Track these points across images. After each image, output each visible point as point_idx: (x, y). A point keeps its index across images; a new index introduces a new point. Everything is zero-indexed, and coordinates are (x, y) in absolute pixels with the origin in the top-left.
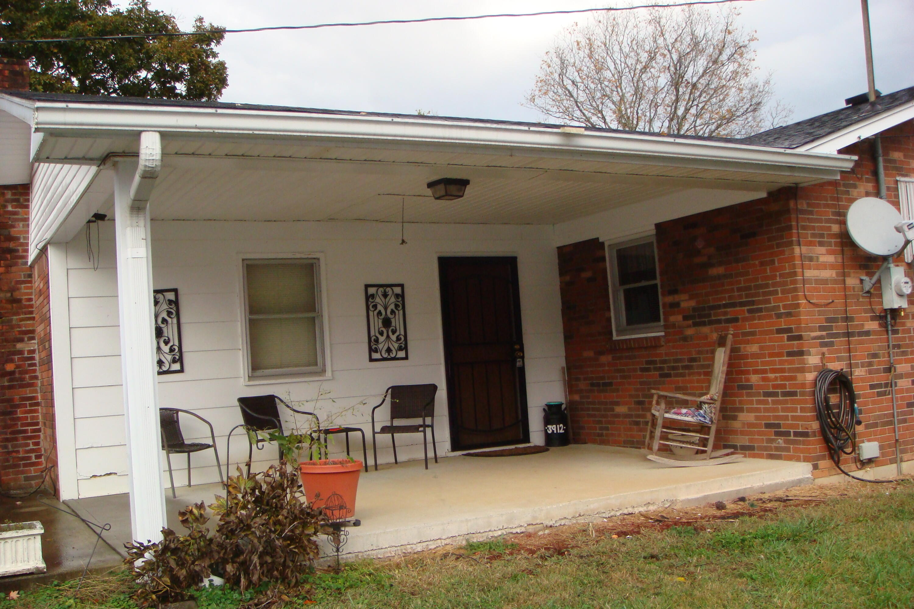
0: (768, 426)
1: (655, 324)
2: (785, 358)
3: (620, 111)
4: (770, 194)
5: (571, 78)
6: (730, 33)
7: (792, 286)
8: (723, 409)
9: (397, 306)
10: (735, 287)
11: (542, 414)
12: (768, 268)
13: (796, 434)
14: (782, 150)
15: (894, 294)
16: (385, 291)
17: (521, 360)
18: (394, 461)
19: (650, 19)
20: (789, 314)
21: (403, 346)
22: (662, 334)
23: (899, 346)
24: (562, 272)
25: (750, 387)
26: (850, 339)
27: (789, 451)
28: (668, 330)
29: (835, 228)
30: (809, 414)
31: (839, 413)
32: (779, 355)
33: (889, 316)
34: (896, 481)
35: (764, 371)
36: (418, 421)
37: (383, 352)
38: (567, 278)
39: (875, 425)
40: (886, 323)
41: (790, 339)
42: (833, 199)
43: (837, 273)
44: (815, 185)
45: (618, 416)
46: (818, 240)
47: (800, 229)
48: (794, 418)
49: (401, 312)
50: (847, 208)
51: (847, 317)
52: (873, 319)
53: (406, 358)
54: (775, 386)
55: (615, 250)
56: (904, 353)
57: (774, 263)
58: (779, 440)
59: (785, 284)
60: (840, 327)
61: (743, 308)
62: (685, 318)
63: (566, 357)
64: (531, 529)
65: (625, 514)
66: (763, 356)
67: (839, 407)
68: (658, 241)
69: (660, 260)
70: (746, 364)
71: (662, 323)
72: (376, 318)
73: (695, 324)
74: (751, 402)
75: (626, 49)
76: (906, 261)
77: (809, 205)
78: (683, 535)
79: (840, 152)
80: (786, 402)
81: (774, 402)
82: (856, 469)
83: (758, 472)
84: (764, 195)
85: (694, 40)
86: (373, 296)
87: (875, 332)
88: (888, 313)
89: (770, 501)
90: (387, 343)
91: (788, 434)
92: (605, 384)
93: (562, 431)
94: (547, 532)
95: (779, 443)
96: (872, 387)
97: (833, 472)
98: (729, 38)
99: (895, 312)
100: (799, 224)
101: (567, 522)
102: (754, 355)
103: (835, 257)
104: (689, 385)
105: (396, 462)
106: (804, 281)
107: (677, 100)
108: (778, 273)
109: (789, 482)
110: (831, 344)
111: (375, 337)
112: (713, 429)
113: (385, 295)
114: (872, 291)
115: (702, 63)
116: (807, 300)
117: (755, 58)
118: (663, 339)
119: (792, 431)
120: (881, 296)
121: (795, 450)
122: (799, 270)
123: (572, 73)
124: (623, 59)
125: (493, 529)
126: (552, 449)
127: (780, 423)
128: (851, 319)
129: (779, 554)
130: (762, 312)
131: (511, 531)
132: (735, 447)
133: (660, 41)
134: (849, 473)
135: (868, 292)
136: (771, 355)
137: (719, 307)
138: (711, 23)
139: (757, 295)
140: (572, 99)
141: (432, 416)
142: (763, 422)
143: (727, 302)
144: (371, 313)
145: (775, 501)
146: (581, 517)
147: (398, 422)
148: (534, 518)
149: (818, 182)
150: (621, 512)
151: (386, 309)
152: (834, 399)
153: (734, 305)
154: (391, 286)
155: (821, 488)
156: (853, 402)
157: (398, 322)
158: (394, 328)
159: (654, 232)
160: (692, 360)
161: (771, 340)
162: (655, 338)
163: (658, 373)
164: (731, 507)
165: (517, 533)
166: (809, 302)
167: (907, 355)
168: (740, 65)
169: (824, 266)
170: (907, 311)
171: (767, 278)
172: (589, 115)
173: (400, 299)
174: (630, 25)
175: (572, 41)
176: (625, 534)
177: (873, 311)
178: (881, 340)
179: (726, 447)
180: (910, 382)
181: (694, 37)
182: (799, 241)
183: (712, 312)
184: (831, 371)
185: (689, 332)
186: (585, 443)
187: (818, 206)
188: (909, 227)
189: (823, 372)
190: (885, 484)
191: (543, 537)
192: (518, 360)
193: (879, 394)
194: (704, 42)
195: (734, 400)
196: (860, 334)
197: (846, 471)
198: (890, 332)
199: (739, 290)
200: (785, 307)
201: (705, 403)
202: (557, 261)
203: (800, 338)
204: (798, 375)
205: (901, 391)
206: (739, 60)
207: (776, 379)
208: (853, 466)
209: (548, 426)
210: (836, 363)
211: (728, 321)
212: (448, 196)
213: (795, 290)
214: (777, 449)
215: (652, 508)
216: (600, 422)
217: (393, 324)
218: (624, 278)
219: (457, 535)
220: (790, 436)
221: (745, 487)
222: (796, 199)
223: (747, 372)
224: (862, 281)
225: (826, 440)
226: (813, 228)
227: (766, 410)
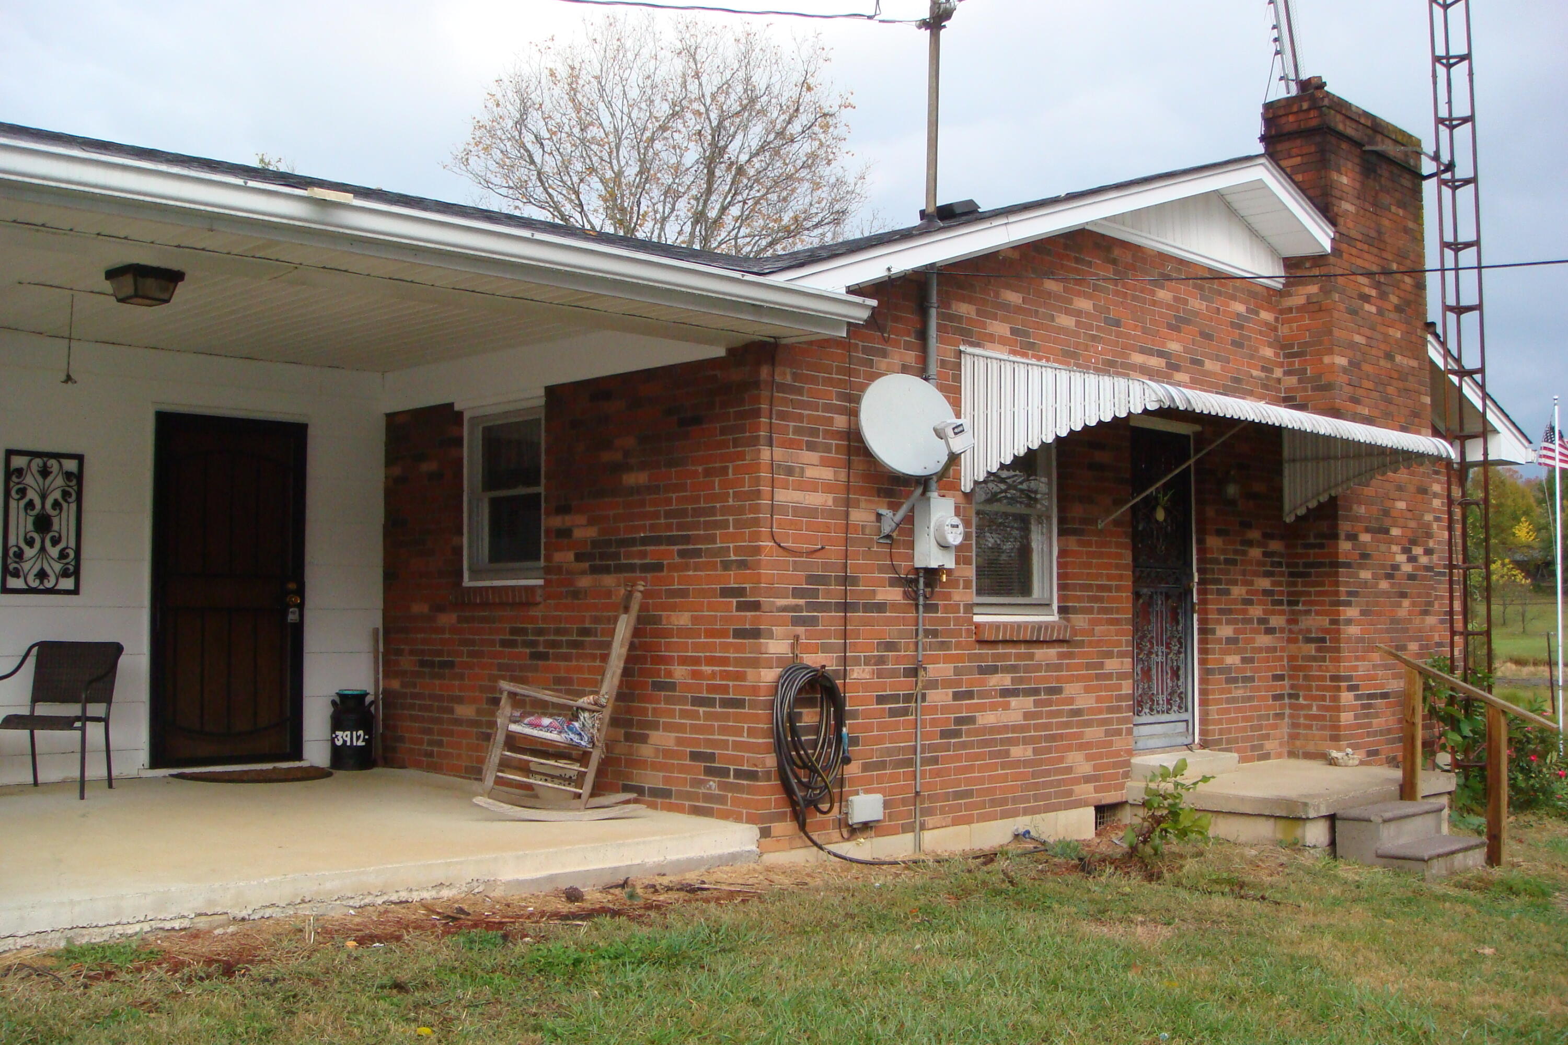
0: (695, 756)
1: (529, 564)
2: (731, 640)
3: (613, 197)
4: (731, 351)
5: (534, 129)
6: (809, 89)
7: (752, 516)
8: (615, 722)
9: (66, 494)
10: (662, 509)
11: (329, 710)
12: (717, 480)
13: (739, 774)
14: (738, 275)
15: (933, 543)
16: (45, 464)
17: (296, 609)
18: (30, 780)
19: (681, 47)
20: (742, 564)
21: (72, 568)
22: (540, 582)
23: (935, 633)
24: (391, 458)
25: (672, 687)
26: (848, 614)
27: (725, 803)
28: (549, 577)
29: (840, 422)
30: (761, 741)
31: (815, 742)
32: (723, 633)
33: (922, 580)
34: (904, 862)
35: (696, 661)
36: (72, 710)
37: (31, 578)
38: (397, 471)
39: (882, 765)
40: (916, 592)
41: (741, 607)
42: (840, 371)
43: (835, 499)
44: (811, 343)
45: (458, 722)
46: (806, 439)
47: (774, 416)
48: (737, 746)
49: (73, 506)
50: (863, 388)
51: (846, 577)
52: (893, 583)
53: (76, 591)
54: (712, 689)
55: (480, 428)
56: (944, 646)
57: (727, 475)
58: (711, 783)
59: (740, 510)
60: (831, 593)
61: (672, 547)
62: (579, 558)
63: (385, 611)
64: (202, 923)
65: (393, 903)
66: (697, 634)
67: (816, 730)
68: (548, 418)
69: (548, 451)
70: (668, 646)
71: (542, 563)
72: (22, 513)
73: (594, 570)
74: (671, 713)
75: (634, 93)
76: (963, 489)
77: (795, 377)
78: (476, 946)
79: (850, 291)
80: (726, 717)
81: (707, 716)
82: (840, 839)
83: (658, 838)
84: (719, 352)
85: (749, 92)
86: (20, 472)
87: (895, 607)
88: (921, 574)
89: (669, 889)
90: (40, 560)
91: (724, 773)
92: (444, 665)
93: (361, 743)
94: (231, 929)
95: (710, 788)
96: (881, 700)
97: (798, 842)
98: (807, 97)
99: (932, 574)
100: (775, 409)
101: (276, 913)
102: (684, 632)
103: (835, 472)
104: (575, 676)
105: (36, 783)
106: (773, 509)
107: (709, 191)
108: (731, 491)
109: (713, 857)
110: (813, 621)
111: (16, 549)
112: (596, 756)
113: (45, 472)
114: (894, 535)
115: (756, 132)
116: (775, 542)
117: (848, 136)
118: (539, 592)
119: (732, 767)
120: (911, 545)
121: (735, 801)
122: (766, 489)
123: (535, 122)
124: (626, 110)
125: (124, 921)
126: (338, 774)
127: (714, 754)
128: (855, 581)
129: (628, 989)
130: (701, 557)
131: (161, 925)
132: (640, 790)
133: (693, 86)
134: (826, 846)
135: (888, 536)
136: (711, 633)
137: (633, 542)
138: (781, 67)
139: (696, 526)
140: (532, 167)
141: (109, 701)
142: (688, 750)
143: (648, 534)
144: (13, 504)
145: (678, 890)
146: (305, 905)
147: (44, 710)
148: (211, 902)
149: (813, 338)
150: (385, 898)
151: (43, 497)
152: (809, 717)
153: (657, 541)
154: (58, 456)
155: (768, 869)
156: (840, 724)
157: (64, 523)
158: (57, 534)
159: (542, 401)
160: (585, 632)
161: (711, 607)
162: (527, 588)
163: (528, 651)
164: (593, 897)
165: (173, 929)
166: (779, 546)
167: (949, 649)
168: (821, 144)
169: (812, 486)
170: (956, 574)
171: (714, 498)
172: (558, 198)
173: (74, 482)
174: (645, 52)
175: (542, 65)
176: (373, 938)
177: (894, 569)
178: (904, 621)
179: (626, 789)
180: (951, 695)
181: (749, 87)
182: (771, 437)
183: (622, 550)
184: (807, 667)
185: (584, 582)
186: (403, 767)
187: (814, 380)
188: (956, 430)
189: (792, 668)
190: (885, 867)
191: (221, 939)
192: (291, 610)
193: (893, 713)
194: (765, 98)
195: (644, 707)
196: (868, 608)
197: (819, 842)
198: (921, 608)
199: (668, 515)
200: (738, 550)
201: (584, 710)
202: (383, 438)
203: (756, 606)
204: (750, 671)
205: (934, 709)
206: (822, 136)
207: (713, 675)
208: (835, 834)
209: (337, 733)
210: (820, 654)
211: (646, 568)
212: (137, 296)
213: (756, 522)
214: (708, 798)
215: (446, 893)
216: (429, 731)
217: (56, 527)
218: (492, 480)
219: (49, 930)
220: (728, 776)
221: (629, 863)
222: (773, 364)
223: (667, 660)
224: (879, 516)
225: (788, 789)
226: (800, 418)
227: (695, 729)
